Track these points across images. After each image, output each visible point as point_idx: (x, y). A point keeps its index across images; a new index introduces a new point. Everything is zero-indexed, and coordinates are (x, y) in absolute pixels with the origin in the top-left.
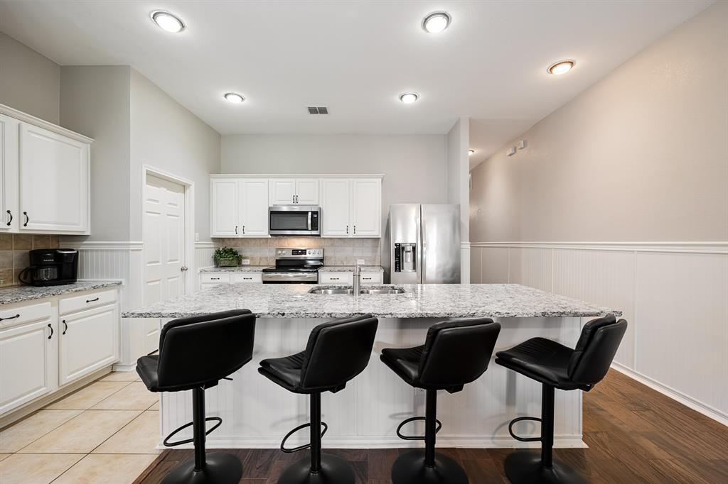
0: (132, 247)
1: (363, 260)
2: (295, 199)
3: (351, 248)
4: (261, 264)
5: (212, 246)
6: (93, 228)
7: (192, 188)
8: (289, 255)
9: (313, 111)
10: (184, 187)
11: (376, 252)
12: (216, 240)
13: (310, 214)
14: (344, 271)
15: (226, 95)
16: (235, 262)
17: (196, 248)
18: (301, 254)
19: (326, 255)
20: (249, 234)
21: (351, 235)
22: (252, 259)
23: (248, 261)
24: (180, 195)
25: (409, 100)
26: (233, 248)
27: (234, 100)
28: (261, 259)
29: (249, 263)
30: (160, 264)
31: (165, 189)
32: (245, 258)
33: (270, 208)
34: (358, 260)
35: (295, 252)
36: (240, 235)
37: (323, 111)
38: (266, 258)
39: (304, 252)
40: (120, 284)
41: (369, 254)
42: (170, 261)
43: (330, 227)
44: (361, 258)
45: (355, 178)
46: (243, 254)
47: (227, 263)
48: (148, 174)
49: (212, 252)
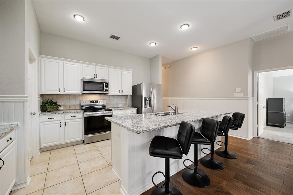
1: (122, 105)
2: (95, 76)
3: (117, 100)
4: (70, 109)
8: (88, 103)
9: (113, 37)
11: (127, 101)
13: (104, 84)
14: (123, 109)
15: (74, 16)
16: (55, 109)
18: (95, 103)
20: (68, 92)
21: (120, 94)
22: (64, 106)
25: (153, 45)
28: (70, 106)
29: (62, 109)
32: (61, 106)
33: (82, 79)
34: (120, 105)
35: (92, 102)
36: (62, 93)
37: (117, 38)
38: (74, 106)
39: (97, 102)
40: (17, 126)
41: (124, 102)
43: (113, 90)
44: (121, 104)
45: (122, 70)
46: (60, 104)
47: (52, 109)
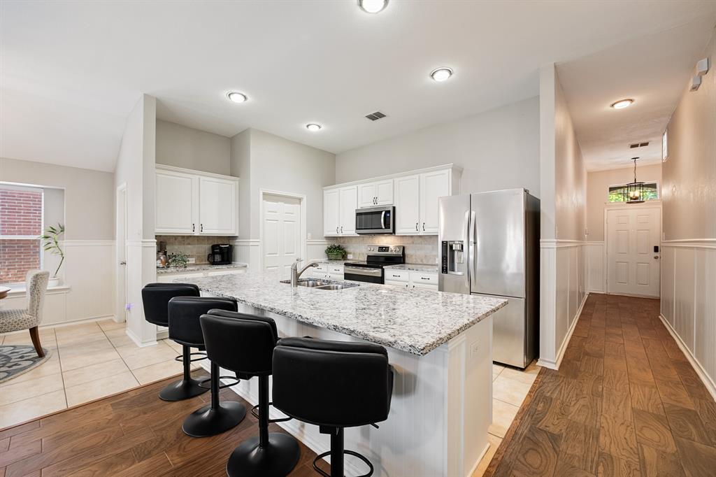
0: (251, 244)
2: (374, 200)
3: (430, 247)
5: (326, 243)
6: (240, 232)
7: (305, 200)
8: (376, 252)
10: (300, 200)
12: (328, 238)
13: (383, 213)
15: (308, 126)
16: (340, 257)
17: (307, 245)
18: (385, 251)
19: (407, 252)
20: (345, 233)
22: (354, 254)
23: (352, 255)
24: (297, 206)
25: (442, 77)
26: (341, 245)
27: (314, 129)
28: (359, 254)
30: (277, 255)
31: (283, 203)
32: (350, 253)
33: (356, 210)
35: (381, 249)
36: (340, 235)
38: (362, 254)
39: (387, 249)
40: (246, 266)
42: (287, 253)
43: (404, 225)
46: (348, 250)
47: (335, 257)
48: (264, 194)
49: (325, 248)
